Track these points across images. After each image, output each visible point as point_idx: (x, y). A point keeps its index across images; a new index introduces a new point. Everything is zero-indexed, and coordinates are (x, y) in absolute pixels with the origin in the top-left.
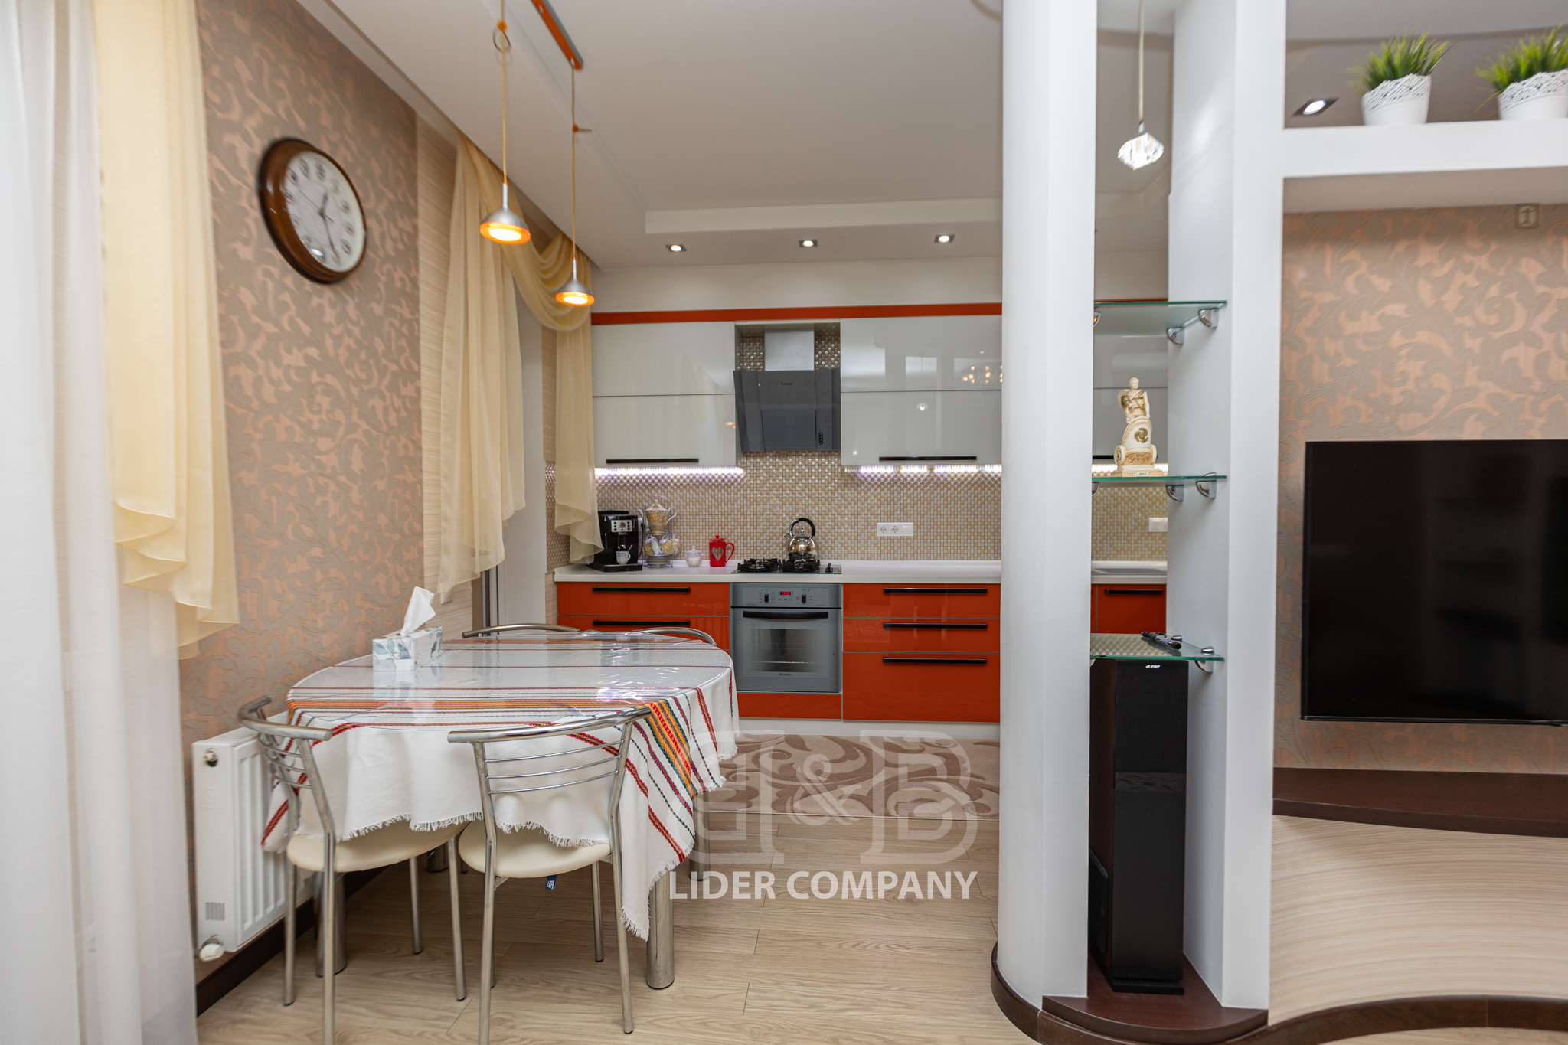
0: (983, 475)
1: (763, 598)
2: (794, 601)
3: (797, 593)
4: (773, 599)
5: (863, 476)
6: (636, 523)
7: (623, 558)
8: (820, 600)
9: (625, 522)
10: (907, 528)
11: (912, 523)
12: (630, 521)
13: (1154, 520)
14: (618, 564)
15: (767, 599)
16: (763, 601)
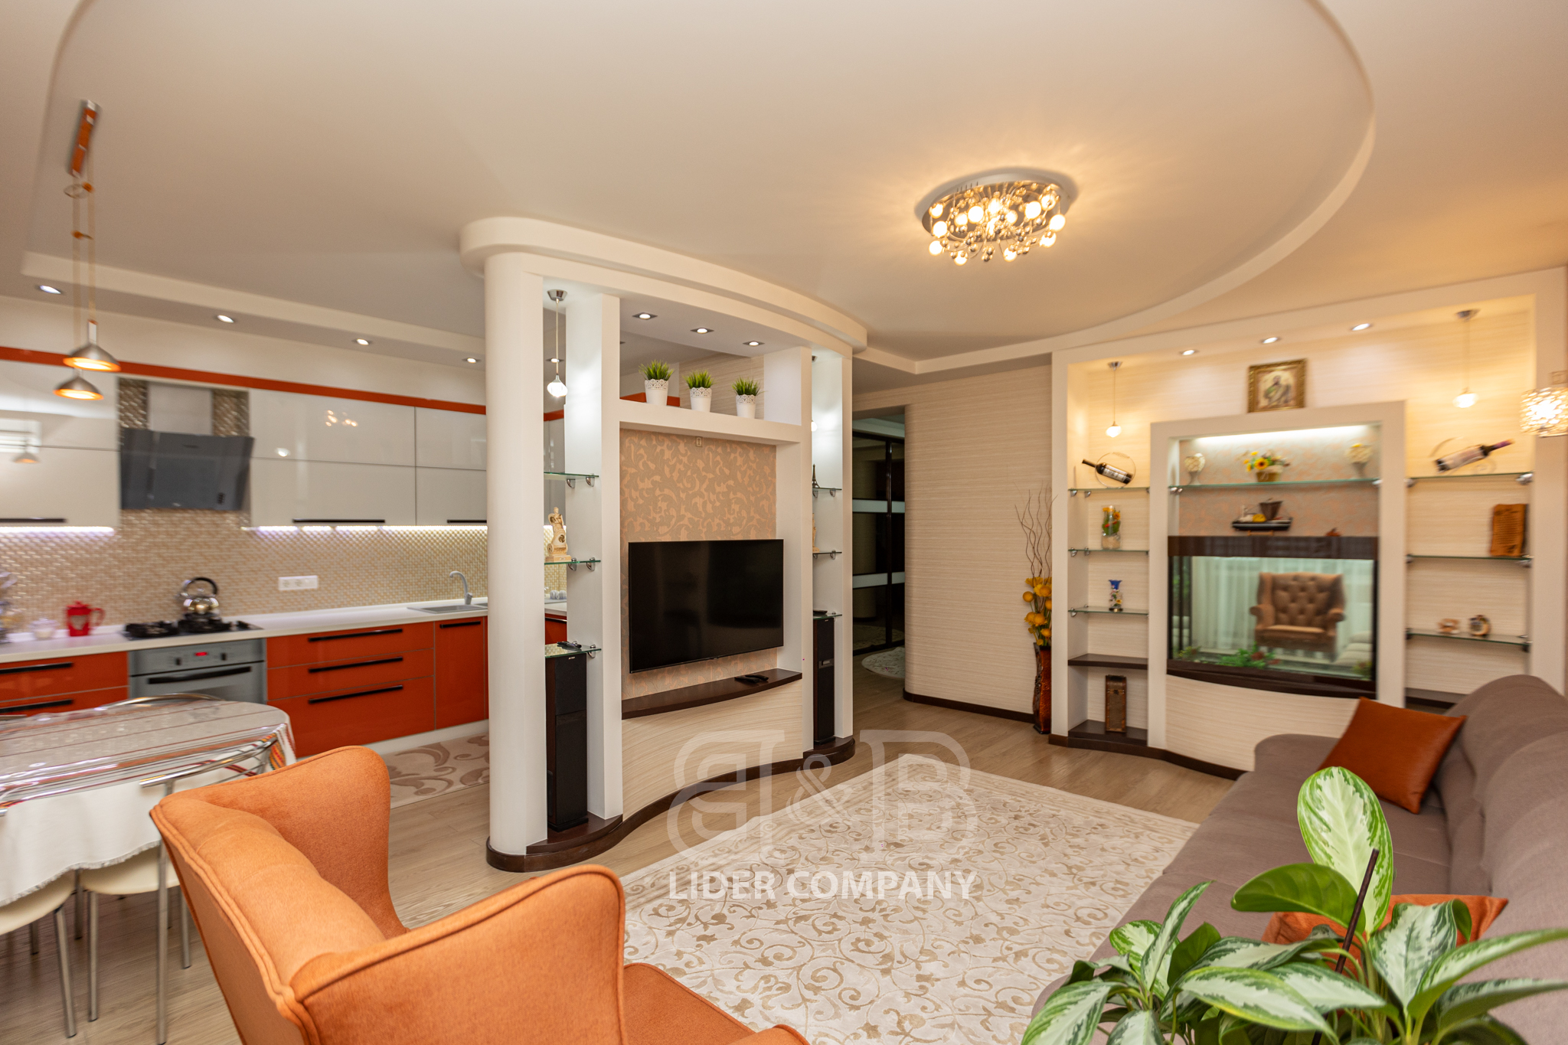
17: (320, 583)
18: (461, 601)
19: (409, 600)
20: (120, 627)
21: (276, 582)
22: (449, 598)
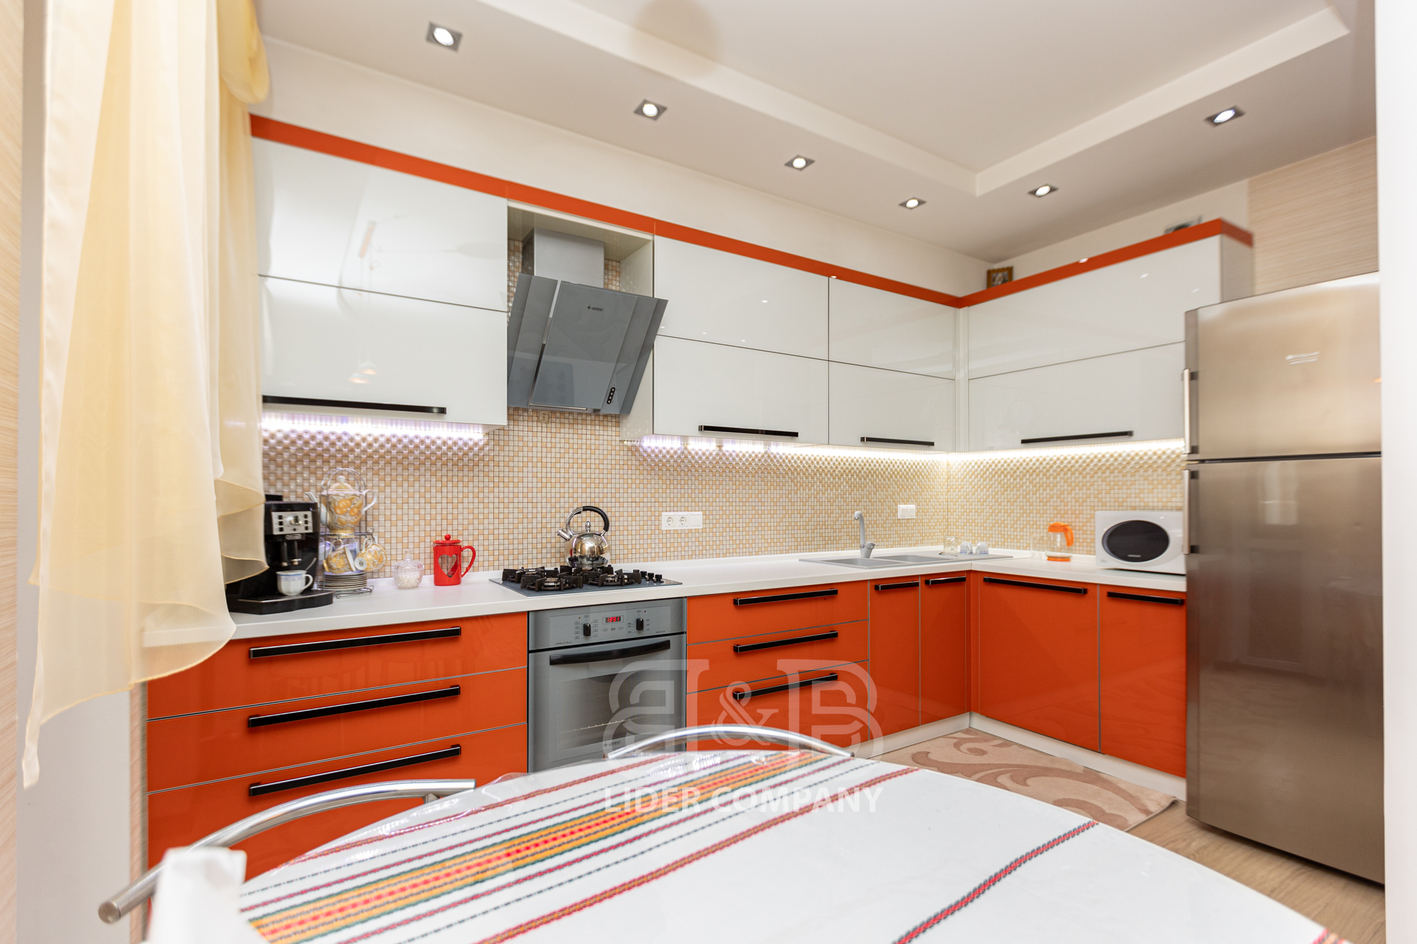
0: (769, 456)
1: (581, 631)
2: (625, 630)
3: (629, 617)
4: (596, 631)
5: (645, 451)
6: (316, 517)
7: (293, 583)
8: (661, 624)
9: (300, 514)
10: (694, 519)
11: (701, 513)
12: (309, 513)
13: (901, 507)
14: (282, 595)
15: (587, 631)
16: (581, 635)
17: (705, 523)
18: (856, 553)
19: (797, 550)
20: (498, 575)
21: (658, 518)
22: (837, 549)
